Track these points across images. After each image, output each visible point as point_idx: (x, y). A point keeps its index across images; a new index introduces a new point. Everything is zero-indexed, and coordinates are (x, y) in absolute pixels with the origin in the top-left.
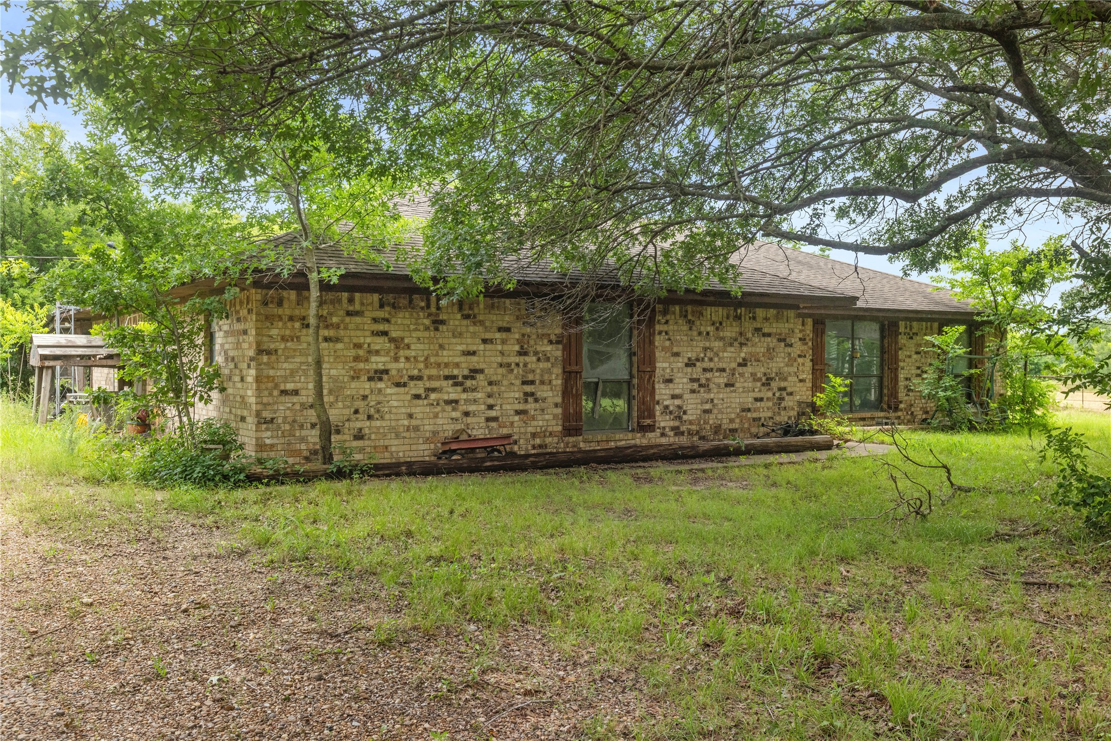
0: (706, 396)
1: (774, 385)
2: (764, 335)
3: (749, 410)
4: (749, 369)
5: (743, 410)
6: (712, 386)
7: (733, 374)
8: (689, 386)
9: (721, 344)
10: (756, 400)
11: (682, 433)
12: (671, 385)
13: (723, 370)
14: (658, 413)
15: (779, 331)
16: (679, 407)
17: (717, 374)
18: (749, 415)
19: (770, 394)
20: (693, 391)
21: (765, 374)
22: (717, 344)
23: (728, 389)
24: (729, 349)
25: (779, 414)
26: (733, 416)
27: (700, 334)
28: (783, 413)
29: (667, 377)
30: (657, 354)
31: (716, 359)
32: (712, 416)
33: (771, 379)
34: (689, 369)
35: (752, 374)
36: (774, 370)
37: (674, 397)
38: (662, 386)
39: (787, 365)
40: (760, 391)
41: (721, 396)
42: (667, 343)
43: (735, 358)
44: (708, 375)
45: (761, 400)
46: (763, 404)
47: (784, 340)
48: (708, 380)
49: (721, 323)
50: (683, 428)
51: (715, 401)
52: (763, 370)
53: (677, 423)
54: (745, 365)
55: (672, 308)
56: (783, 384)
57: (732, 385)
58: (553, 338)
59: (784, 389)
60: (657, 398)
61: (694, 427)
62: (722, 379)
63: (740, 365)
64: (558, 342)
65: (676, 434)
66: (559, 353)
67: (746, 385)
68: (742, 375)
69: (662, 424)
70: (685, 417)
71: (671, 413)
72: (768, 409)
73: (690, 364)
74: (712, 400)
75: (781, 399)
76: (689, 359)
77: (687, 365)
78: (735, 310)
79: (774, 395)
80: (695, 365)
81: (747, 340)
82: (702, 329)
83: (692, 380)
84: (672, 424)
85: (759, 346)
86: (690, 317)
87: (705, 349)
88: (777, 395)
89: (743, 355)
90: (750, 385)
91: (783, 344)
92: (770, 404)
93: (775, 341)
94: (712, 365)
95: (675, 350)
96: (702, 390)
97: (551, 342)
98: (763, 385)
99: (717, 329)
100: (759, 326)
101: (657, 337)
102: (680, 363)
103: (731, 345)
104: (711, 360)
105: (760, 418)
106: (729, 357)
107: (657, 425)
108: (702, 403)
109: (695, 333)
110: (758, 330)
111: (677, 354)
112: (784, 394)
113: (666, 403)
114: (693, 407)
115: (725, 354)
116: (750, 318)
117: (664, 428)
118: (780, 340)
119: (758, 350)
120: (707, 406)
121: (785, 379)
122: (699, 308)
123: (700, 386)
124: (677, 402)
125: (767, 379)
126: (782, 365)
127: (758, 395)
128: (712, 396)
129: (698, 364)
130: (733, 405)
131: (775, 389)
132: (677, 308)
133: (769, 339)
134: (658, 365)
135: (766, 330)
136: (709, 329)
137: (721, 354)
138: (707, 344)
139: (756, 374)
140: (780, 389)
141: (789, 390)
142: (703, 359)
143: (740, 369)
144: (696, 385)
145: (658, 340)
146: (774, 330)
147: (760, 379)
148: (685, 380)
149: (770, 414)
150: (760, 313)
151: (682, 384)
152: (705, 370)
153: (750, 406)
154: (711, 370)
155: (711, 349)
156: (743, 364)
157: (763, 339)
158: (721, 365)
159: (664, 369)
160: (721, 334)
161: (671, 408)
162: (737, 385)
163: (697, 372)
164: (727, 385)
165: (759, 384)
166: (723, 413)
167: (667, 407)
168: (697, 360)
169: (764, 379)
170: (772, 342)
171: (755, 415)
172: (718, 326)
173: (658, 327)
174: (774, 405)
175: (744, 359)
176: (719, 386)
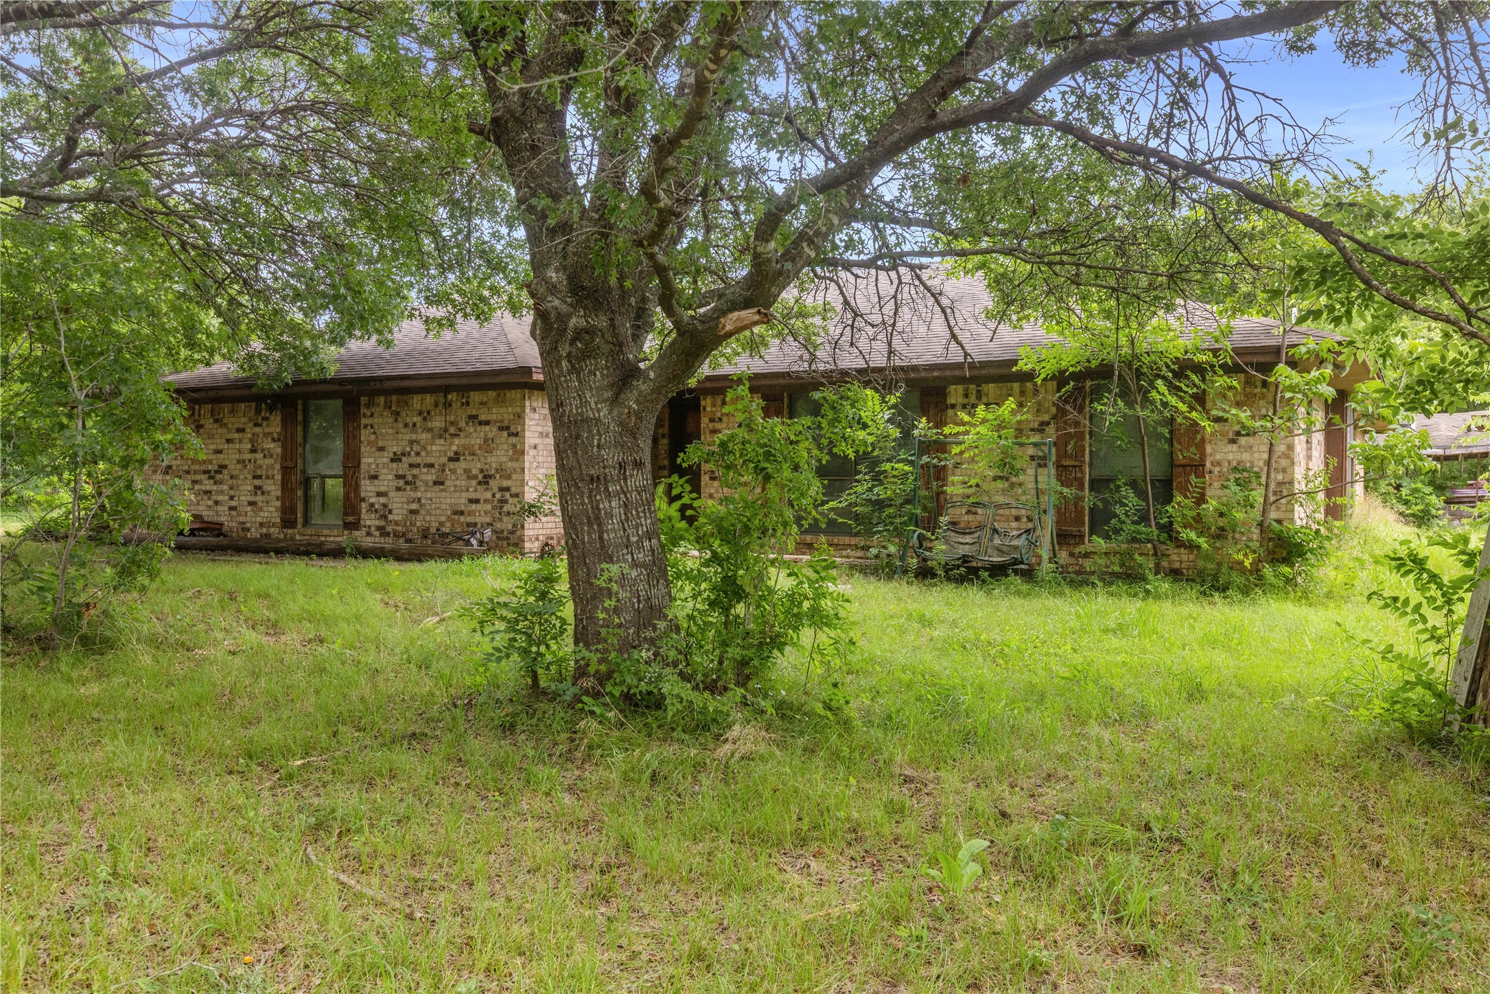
0: (413, 495)
1: (494, 484)
2: (481, 423)
3: (462, 513)
4: (462, 464)
5: (455, 513)
6: (419, 483)
7: (443, 471)
8: (395, 484)
9: (429, 436)
10: (471, 501)
11: (388, 534)
12: (376, 482)
13: (432, 466)
14: (364, 511)
15: (499, 417)
16: (385, 506)
17: (425, 470)
18: (462, 519)
19: (488, 495)
20: (398, 489)
21: (482, 471)
22: (424, 437)
23: (437, 488)
24: (438, 441)
25: (501, 520)
26: (443, 519)
27: (406, 425)
28: (505, 519)
29: (372, 473)
30: (363, 449)
31: (423, 453)
32: (419, 518)
33: (490, 477)
34: (395, 465)
35: (465, 470)
36: (494, 465)
37: (379, 494)
38: (368, 482)
39: (511, 460)
40: (476, 490)
41: (429, 495)
42: (373, 437)
43: (445, 452)
44: (415, 471)
45: (477, 501)
46: (479, 507)
47: (508, 428)
48: (414, 476)
49: (429, 413)
50: (389, 529)
51: (423, 501)
52: (479, 465)
53: (382, 523)
54: (458, 460)
55: (377, 400)
56: (506, 483)
57: (442, 483)
58: (275, 436)
59: (508, 489)
60: (363, 495)
61: (400, 528)
62: (430, 477)
63: (451, 459)
64: (279, 440)
65: (381, 535)
66: (279, 450)
67: (458, 483)
68: (453, 471)
69: (368, 523)
70: (391, 517)
71: (376, 511)
72: (486, 513)
73: (396, 459)
74: (419, 500)
75: (503, 501)
76: (395, 453)
77: (392, 460)
78: (445, 397)
79: (494, 496)
80: (400, 460)
81: (460, 430)
82: (408, 420)
83: (398, 477)
84: (377, 523)
85: (475, 436)
86: (393, 408)
87: (412, 442)
88: (498, 496)
89: (454, 448)
90: (463, 483)
91: (505, 434)
92: (489, 507)
93: (495, 429)
94: (418, 460)
95: (380, 444)
96: (408, 487)
97: (274, 440)
98: (480, 483)
99: (425, 419)
100: (474, 413)
101: (363, 432)
102: (385, 458)
103: (440, 437)
104: (418, 454)
105: (476, 524)
106: (438, 450)
107: (362, 522)
108: (408, 502)
109: (401, 425)
110: (473, 418)
111: (382, 449)
112: (507, 495)
113: (372, 500)
114: (399, 507)
115: (434, 448)
116: (462, 404)
117: (370, 527)
118: (501, 429)
119: (473, 442)
120: (414, 506)
121: (509, 477)
122: (405, 397)
123: (407, 483)
124: (383, 500)
125: (485, 477)
126: (504, 459)
127: (474, 496)
128: (419, 494)
129: (404, 459)
130: (443, 507)
131: (495, 489)
132: (382, 399)
133: (488, 428)
134: (363, 460)
135: (483, 417)
136: (415, 419)
137: (429, 448)
138: (414, 437)
139: (470, 471)
140: (502, 489)
141: (514, 490)
142: (409, 454)
143: (452, 465)
144: (401, 482)
145: (365, 435)
146: (494, 417)
147: (475, 477)
148: (390, 477)
149: (488, 520)
150: (476, 397)
151: (387, 480)
152: (411, 465)
153: (463, 508)
154: (418, 466)
155: (417, 442)
156: (455, 459)
157: (479, 428)
158: (429, 460)
159: (369, 465)
160: (430, 425)
161: (377, 506)
162: (448, 483)
163: (402, 468)
164: (435, 483)
165: (474, 483)
166: (431, 515)
167: (372, 505)
168: (403, 454)
169: (480, 477)
170: (491, 431)
171: (470, 519)
172: (426, 415)
173: (364, 421)
174: (493, 508)
175: (456, 453)
176: (426, 483)
